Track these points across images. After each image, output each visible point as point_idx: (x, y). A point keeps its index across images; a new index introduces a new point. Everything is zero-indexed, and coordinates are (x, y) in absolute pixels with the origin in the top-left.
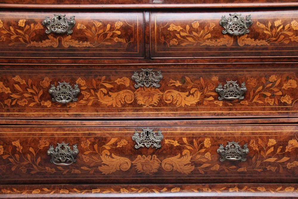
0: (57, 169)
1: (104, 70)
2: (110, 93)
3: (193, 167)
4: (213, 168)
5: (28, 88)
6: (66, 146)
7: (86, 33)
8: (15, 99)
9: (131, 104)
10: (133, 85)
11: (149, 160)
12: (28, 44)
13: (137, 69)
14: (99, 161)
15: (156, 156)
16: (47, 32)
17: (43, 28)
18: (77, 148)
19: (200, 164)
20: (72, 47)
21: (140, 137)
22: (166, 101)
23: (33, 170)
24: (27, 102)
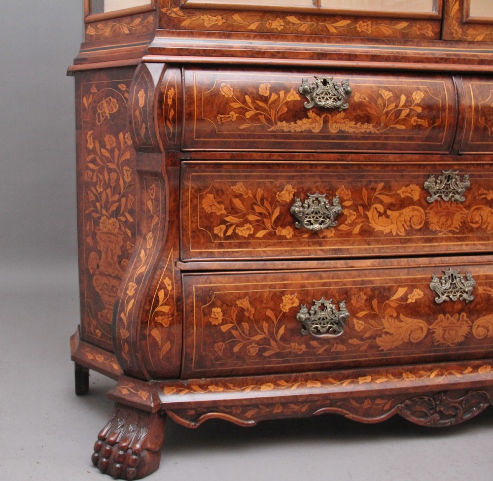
1: (385, 172)
2: (389, 212)
5: (256, 204)
6: (329, 305)
7: (368, 109)
9: (420, 230)
10: (425, 199)
11: (455, 321)
12: (272, 125)
13: (435, 172)
15: (465, 315)
16: (306, 106)
17: (299, 99)
21: (442, 284)
22: (472, 225)
23: (269, 349)
24: (253, 229)
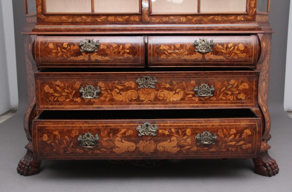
0: (84, 150)
1: (117, 76)
2: (121, 92)
3: (179, 149)
4: (193, 149)
5: (65, 89)
6: (91, 135)
7: (106, 51)
8: (56, 97)
9: (135, 100)
10: (137, 87)
11: (148, 144)
12: (69, 58)
13: (140, 76)
14: (114, 145)
15: (153, 141)
16: (81, 51)
17: (79, 48)
18: (98, 136)
19: (184, 146)
20: (97, 60)
21: (142, 128)
22: (159, 98)
23: (68, 151)
24: (64, 98)
